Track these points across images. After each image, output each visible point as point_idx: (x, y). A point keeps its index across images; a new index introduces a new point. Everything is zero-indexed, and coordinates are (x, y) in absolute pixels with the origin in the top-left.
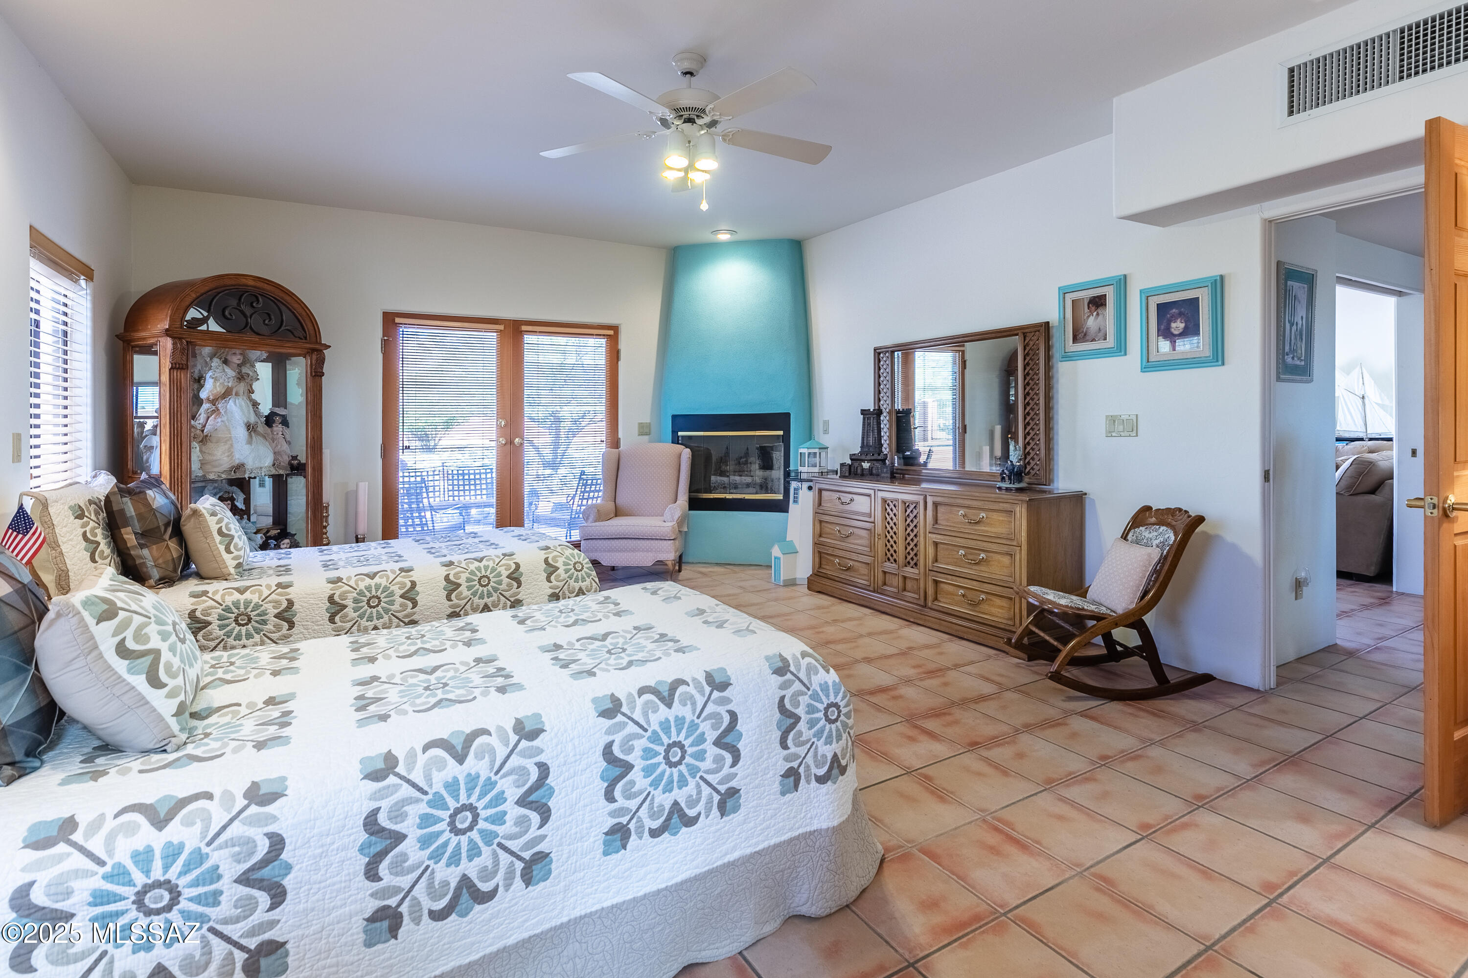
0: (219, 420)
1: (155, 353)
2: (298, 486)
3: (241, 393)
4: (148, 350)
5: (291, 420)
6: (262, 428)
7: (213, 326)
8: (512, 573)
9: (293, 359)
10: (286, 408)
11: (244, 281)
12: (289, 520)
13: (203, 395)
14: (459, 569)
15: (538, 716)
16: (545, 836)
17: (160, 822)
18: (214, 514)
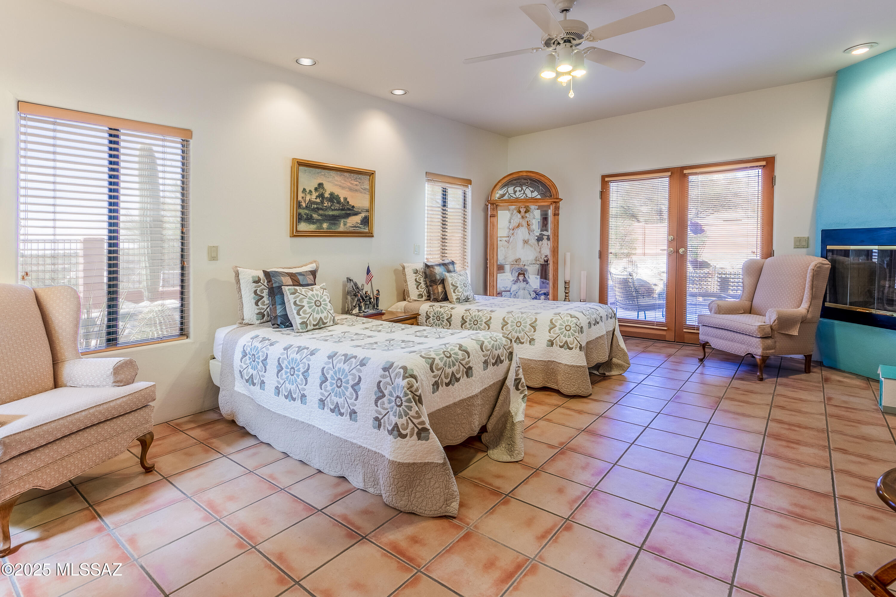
3: (524, 225)
6: (532, 242)
8: (532, 323)
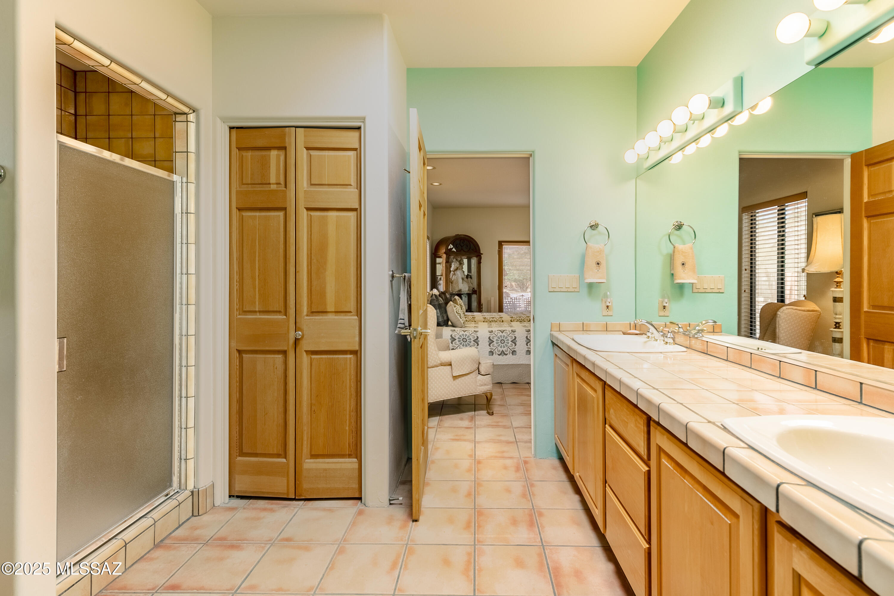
0: (455, 277)
1: (442, 258)
2: (474, 297)
3: (460, 269)
4: (440, 257)
5: (473, 277)
6: (465, 279)
7: (454, 250)
9: (473, 258)
10: (471, 273)
11: (461, 236)
12: (472, 304)
13: (452, 269)
14: (514, 319)
15: (516, 330)
16: (515, 348)
17: (464, 332)
18: (459, 300)
